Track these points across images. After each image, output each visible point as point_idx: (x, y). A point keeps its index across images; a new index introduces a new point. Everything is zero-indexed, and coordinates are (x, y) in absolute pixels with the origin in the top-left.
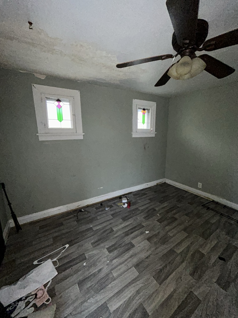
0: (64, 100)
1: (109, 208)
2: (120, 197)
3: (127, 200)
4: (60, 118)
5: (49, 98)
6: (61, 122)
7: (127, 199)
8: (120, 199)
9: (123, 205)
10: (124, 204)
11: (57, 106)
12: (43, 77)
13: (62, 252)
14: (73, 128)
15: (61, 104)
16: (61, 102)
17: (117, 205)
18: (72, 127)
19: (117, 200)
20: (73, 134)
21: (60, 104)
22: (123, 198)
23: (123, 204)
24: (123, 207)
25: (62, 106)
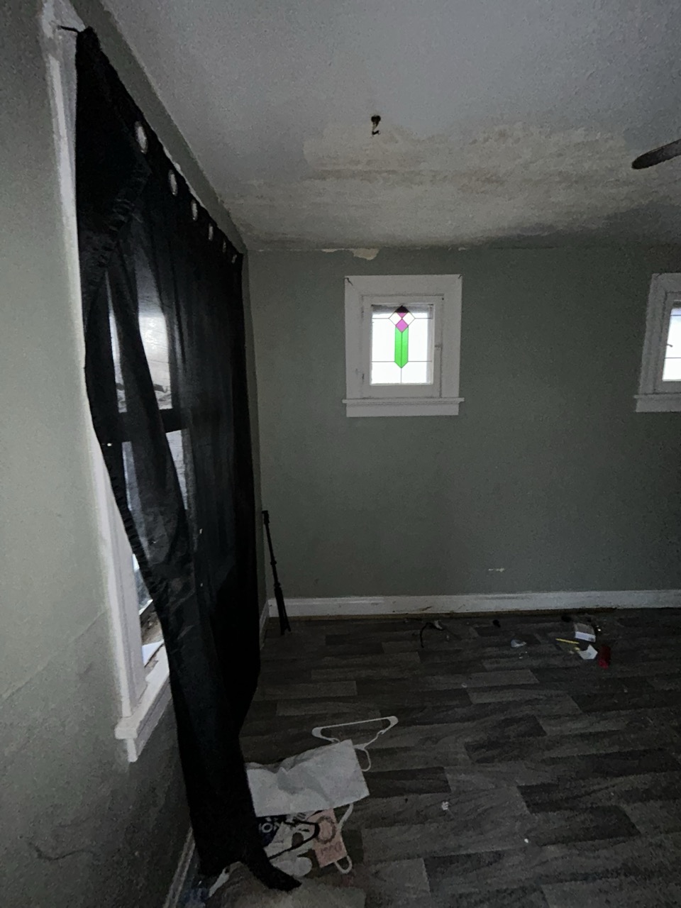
0: (416, 308)
1: (525, 643)
2: (566, 617)
3: (596, 633)
4: (401, 359)
5: (380, 306)
6: (401, 368)
7: (593, 631)
8: (565, 624)
9: (577, 649)
10: (584, 645)
11: (396, 325)
12: (371, 255)
13: (379, 733)
14: (432, 383)
15: (408, 317)
16: (408, 314)
17: (556, 644)
18: (429, 382)
19: (552, 623)
20: (432, 400)
21: (404, 318)
22: (577, 622)
23: (578, 646)
24: (580, 658)
25: (408, 323)
